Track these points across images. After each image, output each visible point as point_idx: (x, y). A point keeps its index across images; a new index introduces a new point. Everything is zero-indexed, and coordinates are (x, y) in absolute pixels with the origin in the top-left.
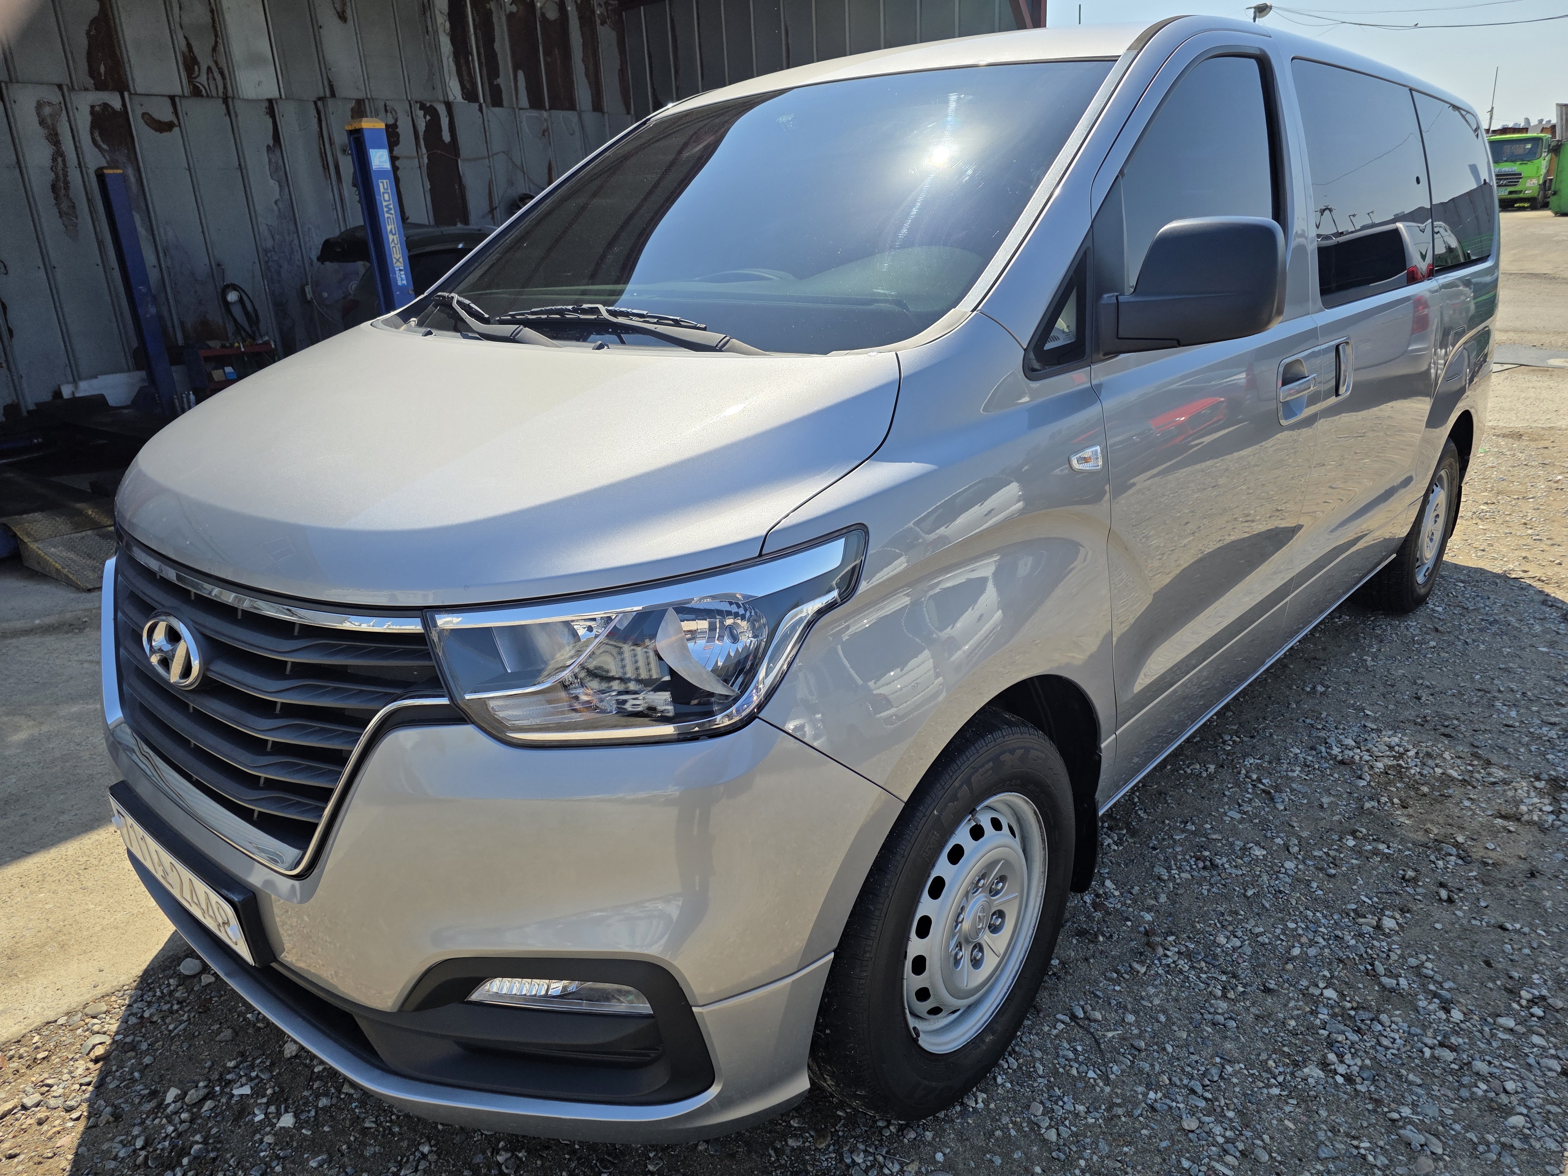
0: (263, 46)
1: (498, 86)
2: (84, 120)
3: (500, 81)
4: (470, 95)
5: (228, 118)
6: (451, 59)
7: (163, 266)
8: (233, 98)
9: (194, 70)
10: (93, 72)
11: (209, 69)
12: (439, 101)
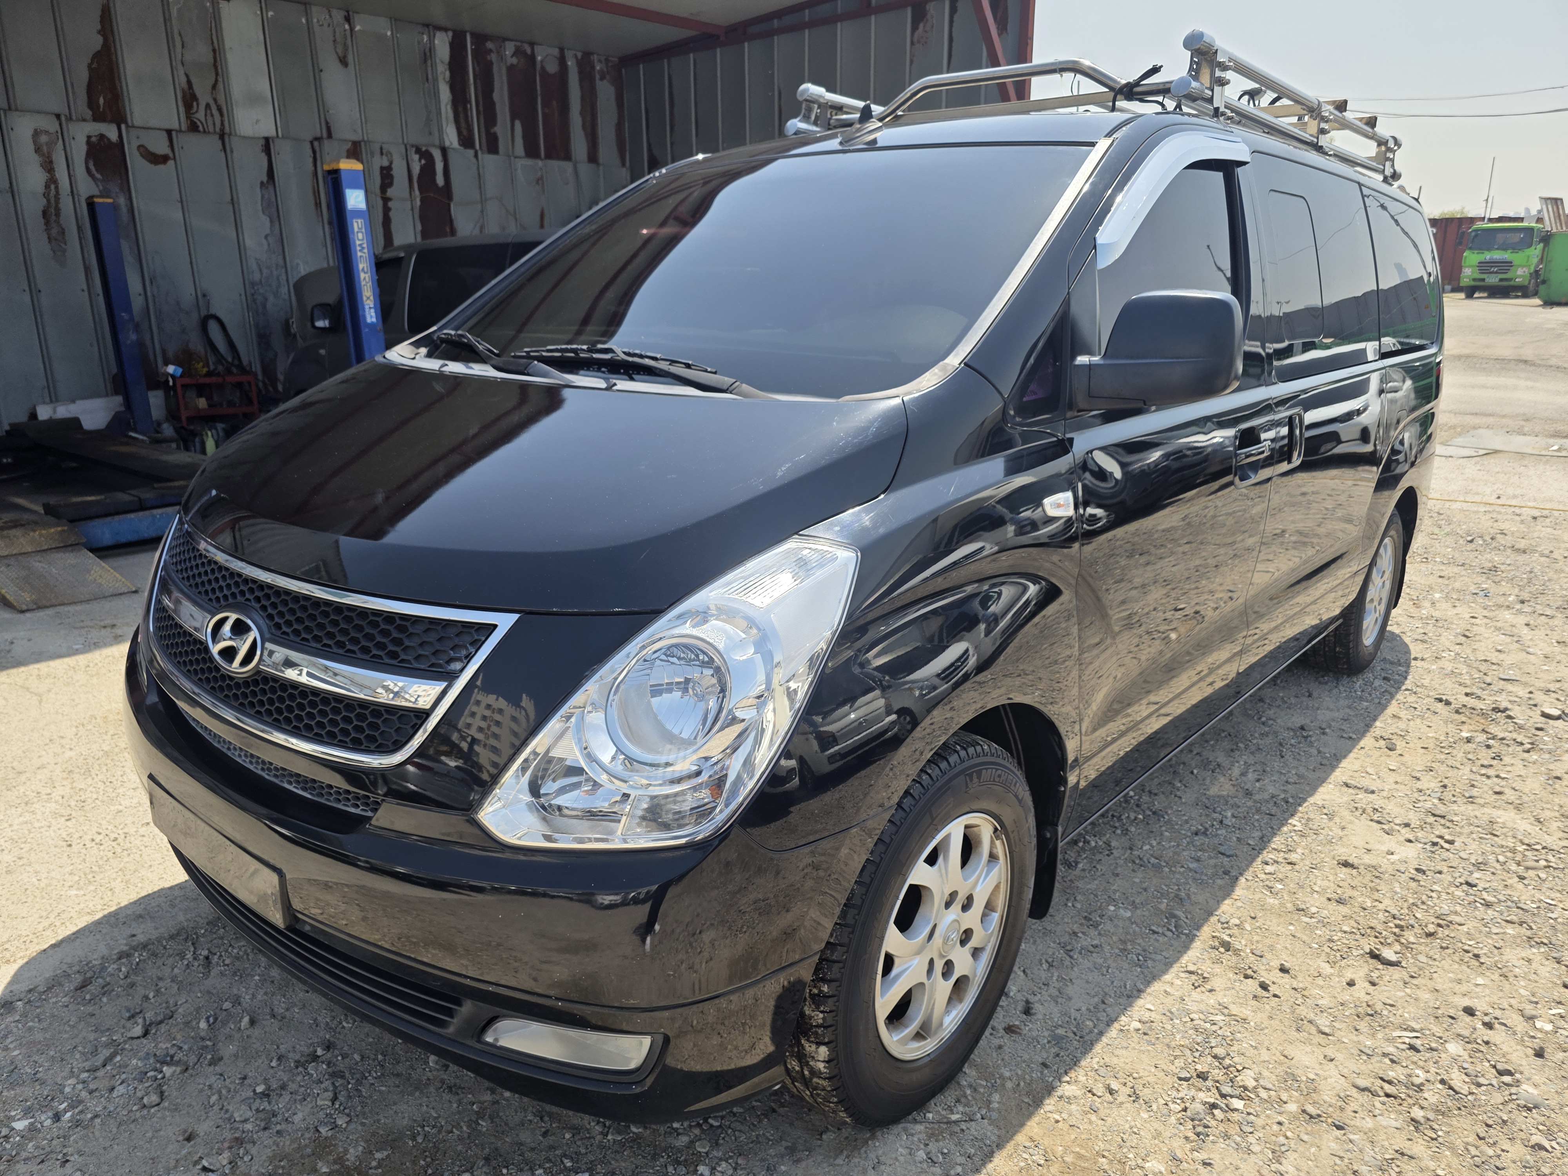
0: (263, 86)
1: (495, 134)
2: (79, 150)
3: (498, 129)
4: (466, 141)
5: (223, 154)
6: (449, 107)
7: (149, 294)
8: (230, 134)
9: (191, 107)
10: (92, 104)
11: (208, 106)
12: (434, 146)
